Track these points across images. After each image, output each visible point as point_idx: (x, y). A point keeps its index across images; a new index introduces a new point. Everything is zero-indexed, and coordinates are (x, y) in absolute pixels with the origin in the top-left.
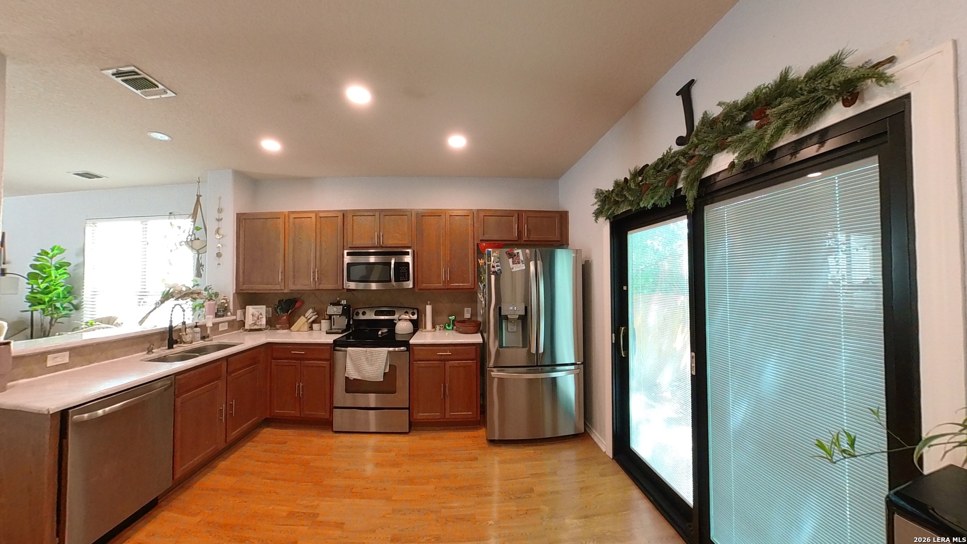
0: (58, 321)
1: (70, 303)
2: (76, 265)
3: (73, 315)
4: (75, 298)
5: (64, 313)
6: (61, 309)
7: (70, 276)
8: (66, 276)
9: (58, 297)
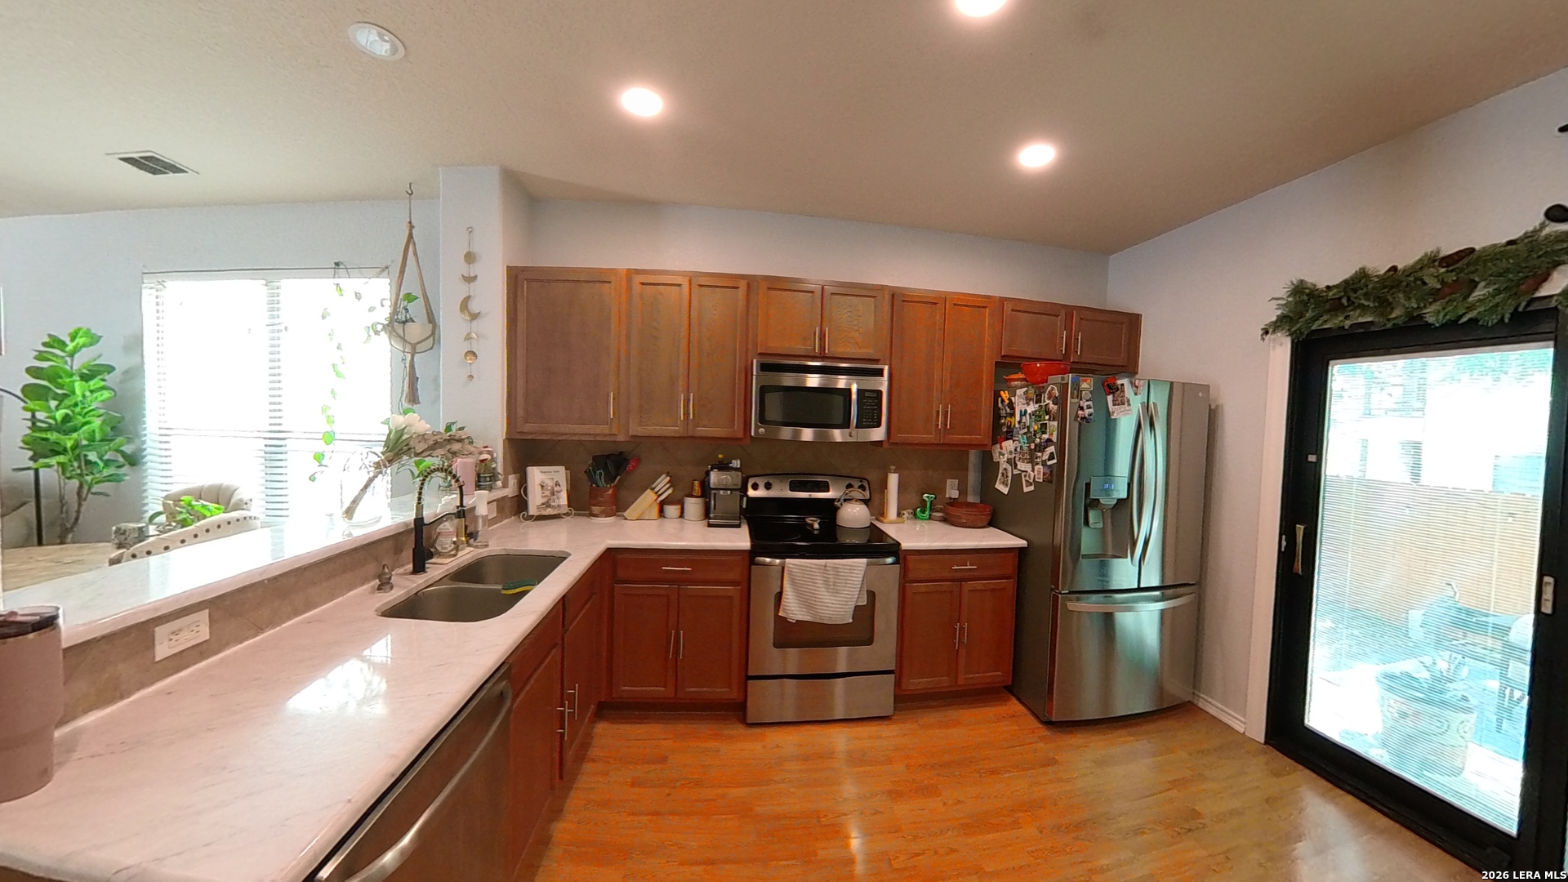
0: (93, 490)
1: (117, 451)
2: (126, 372)
3: (128, 478)
4: (130, 440)
5: (106, 472)
6: (101, 464)
7: (115, 395)
8: (106, 394)
9: (92, 439)
